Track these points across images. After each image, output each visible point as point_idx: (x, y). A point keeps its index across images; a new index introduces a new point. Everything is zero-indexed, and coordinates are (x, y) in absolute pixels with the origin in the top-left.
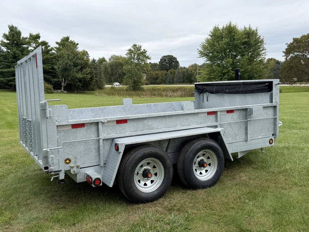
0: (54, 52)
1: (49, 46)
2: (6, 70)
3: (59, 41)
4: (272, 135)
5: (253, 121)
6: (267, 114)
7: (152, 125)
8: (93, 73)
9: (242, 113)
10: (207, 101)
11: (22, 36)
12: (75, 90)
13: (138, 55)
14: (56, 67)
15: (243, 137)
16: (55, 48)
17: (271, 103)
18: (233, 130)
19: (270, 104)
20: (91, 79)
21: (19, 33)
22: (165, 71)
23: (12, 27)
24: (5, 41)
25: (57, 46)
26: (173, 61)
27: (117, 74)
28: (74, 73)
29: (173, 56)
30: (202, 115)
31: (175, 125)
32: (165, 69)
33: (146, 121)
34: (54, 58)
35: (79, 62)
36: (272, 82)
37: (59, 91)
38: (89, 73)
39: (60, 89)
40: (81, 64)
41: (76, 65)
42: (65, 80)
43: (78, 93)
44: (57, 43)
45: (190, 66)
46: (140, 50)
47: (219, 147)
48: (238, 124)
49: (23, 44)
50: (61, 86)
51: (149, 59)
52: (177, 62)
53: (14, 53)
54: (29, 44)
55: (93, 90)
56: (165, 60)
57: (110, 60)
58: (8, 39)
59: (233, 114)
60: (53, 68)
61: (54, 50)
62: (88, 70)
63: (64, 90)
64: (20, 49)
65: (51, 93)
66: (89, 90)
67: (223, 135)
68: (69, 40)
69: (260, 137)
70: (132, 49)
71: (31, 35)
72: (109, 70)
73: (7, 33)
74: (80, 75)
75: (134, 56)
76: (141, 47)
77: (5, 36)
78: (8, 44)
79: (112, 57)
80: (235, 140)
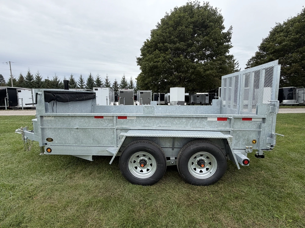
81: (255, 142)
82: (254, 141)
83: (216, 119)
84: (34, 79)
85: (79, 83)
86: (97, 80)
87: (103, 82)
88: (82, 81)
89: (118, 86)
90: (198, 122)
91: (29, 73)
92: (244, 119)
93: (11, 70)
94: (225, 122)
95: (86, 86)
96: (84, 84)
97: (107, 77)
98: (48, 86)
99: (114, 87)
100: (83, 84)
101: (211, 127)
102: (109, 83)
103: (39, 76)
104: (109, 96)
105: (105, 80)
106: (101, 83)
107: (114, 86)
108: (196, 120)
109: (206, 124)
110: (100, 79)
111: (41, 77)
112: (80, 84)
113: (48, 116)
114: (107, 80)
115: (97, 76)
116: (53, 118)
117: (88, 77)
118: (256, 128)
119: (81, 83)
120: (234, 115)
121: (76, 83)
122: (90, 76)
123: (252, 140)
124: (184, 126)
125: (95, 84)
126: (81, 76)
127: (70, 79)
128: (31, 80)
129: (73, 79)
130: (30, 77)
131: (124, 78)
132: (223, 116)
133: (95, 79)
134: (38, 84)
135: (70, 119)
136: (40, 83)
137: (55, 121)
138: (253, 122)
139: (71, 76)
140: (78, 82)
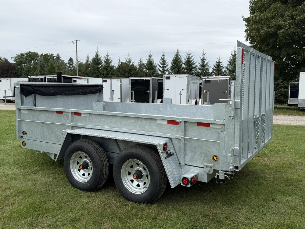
81: (217, 159)
82: (215, 157)
83: (166, 122)
84: (103, 64)
85: (160, 67)
86: (186, 61)
87: (197, 63)
88: (164, 63)
89: (223, 71)
90: (147, 124)
91: (97, 55)
92: (200, 124)
93: (77, 51)
94: (176, 127)
95: (170, 71)
96: (167, 68)
97: (204, 55)
98: (119, 72)
99: (214, 73)
100: (165, 69)
101: (161, 131)
102: (206, 65)
103: (109, 57)
104: (186, 89)
105: (200, 61)
106: (193, 66)
107: (214, 70)
108: (145, 121)
109: (155, 127)
110: (191, 59)
111: (110, 60)
112: (161, 69)
113: (24, 109)
114: (203, 60)
115: (187, 54)
116: (27, 112)
117: (174, 56)
118: (216, 139)
119: (163, 67)
120: (183, 117)
121: (156, 67)
122: (177, 55)
123: (212, 155)
124: (133, 128)
125: (183, 68)
126: (163, 56)
127: (148, 61)
128: (98, 64)
129: (151, 62)
130: (97, 60)
131: (235, 56)
132: (171, 118)
133: (184, 60)
134: (107, 70)
135: (38, 113)
136: (109, 69)
137: (29, 114)
138: (212, 130)
139: (149, 56)
140: (158, 66)
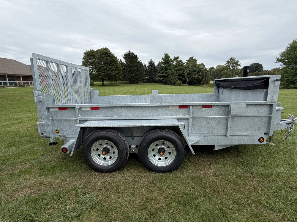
0: (185, 65)
1: (183, 62)
2: (162, 75)
3: (188, 59)
4: (263, 134)
5: (236, 118)
6: (259, 112)
7: (121, 112)
8: (203, 75)
9: (222, 109)
10: (222, 94)
11: (170, 58)
12: (193, 84)
13: (233, 64)
14: (185, 73)
15: (223, 132)
16: (186, 63)
17: (265, 101)
18: (209, 124)
19: (263, 102)
20: (202, 78)
21: (169, 57)
22: (252, 73)
23: (166, 54)
24: (163, 61)
25: (187, 62)
26: (259, 67)
27: (220, 75)
28: (193, 75)
29: (259, 63)
30: (173, 108)
31: (143, 114)
32: (252, 72)
33: (115, 110)
34: (185, 68)
35: (197, 69)
36: (268, 78)
37: (185, 84)
38: (201, 75)
39: (186, 83)
40: (197, 71)
41: (194, 71)
42: (188, 79)
43: (194, 85)
44: (187, 60)
45: (272, 70)
46: (234, 61)
47: (177, 140)
48: (217, 119)
49: (170, 62)
50: (186, 82)
51: (240, 66)
52: (262, 67)
53: (166, 66)
54: (173, 61)
55: (203, 84)
56: (253, 66)
57: (216, 68)
58: (164, 60)
59: (211, 109)
60: (183, 73)
61: (185, 64)
62: (201, 73)
63: (187, 84)
64: (169, 64)
65: (181, 85)
66: (200, 84)
67: (182, 129)
68: (193, 59)
69: (246, 134)
70: (229, 61)
71: (175, 57)
72: (215, 73)
73: (164, 57)
74: (196, 76)
75: (230, 65)
76: (235, 59)
77: (163, 59)
78: (164, 62)
79: (218, 66)
80: (212, 134)
